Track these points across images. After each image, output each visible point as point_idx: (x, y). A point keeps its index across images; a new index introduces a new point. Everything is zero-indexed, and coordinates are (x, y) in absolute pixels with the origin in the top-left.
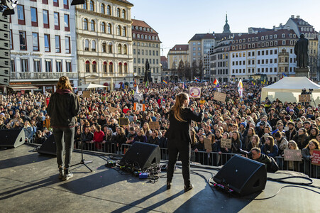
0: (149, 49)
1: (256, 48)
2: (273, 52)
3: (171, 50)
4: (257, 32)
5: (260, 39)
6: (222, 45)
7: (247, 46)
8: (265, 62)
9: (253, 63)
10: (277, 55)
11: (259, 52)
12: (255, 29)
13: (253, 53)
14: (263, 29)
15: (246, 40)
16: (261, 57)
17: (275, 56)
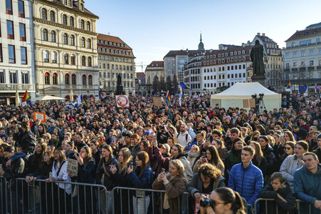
0: (122, 64)
1: (226, 63)
2: (242, 67)
3: (148, 66)
4: (226, 48)
5: (229, 54)
6: (194, 61)
7: (217, 61)
8: (234, 76)
9: (223, 78)
10: (245, 70)
11: (229, 67)
12: (225, 46)
13: (223, 68)
14: (233, 46)
15: (217, 56)
16: (230, 72)
17: (243, 71)
